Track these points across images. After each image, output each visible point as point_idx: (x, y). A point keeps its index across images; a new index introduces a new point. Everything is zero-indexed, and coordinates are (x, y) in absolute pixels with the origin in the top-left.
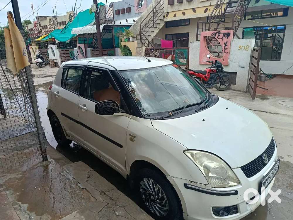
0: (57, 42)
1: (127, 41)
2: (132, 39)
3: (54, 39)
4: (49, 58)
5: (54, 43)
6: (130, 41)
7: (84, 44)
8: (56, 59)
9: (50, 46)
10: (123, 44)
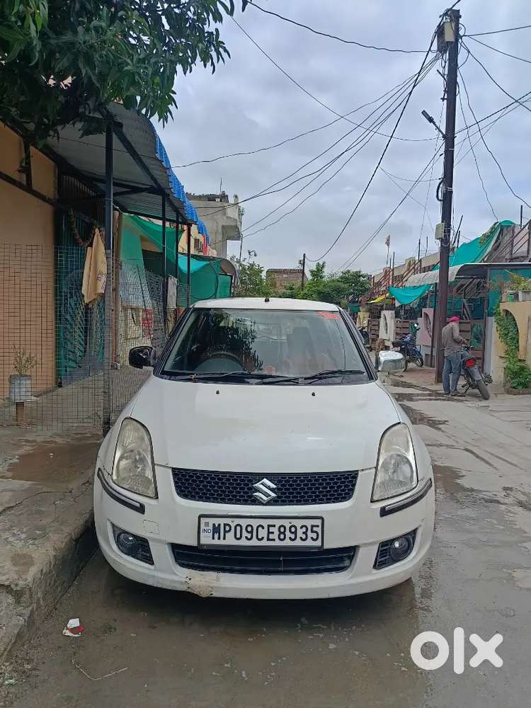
0: (397, 304)
1: (513, 301)
2: (523, 295)
3: (394, 299)
4: (378, 336)
5: (391, 307)
6: (518, 301)
7: (433, 309)
8: (388, 338)
9: (384, 313)
10: (503, 307)
